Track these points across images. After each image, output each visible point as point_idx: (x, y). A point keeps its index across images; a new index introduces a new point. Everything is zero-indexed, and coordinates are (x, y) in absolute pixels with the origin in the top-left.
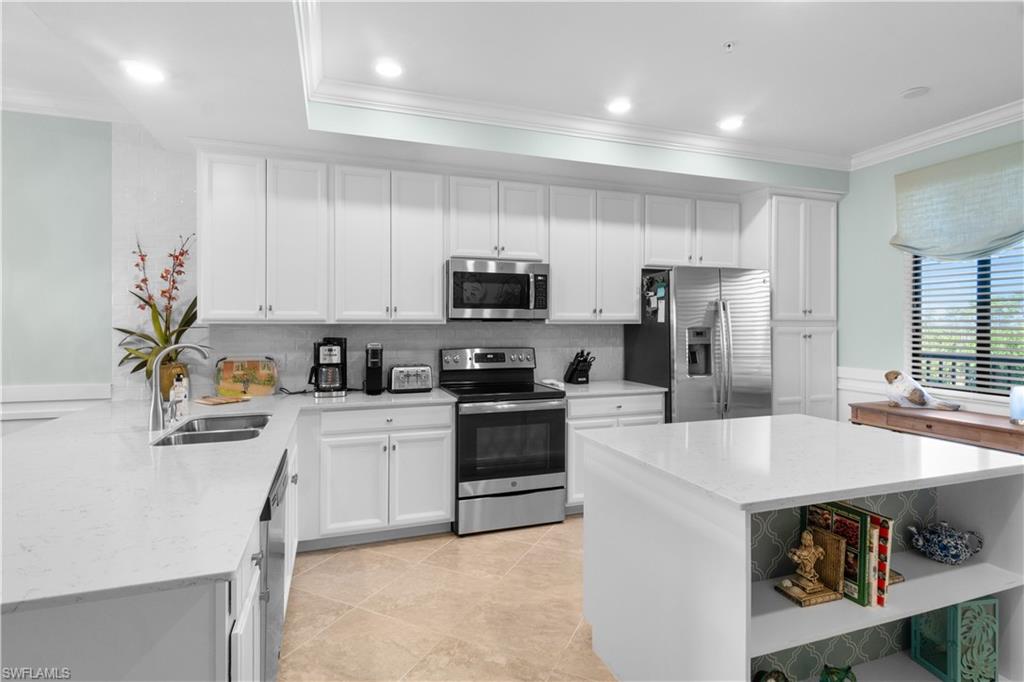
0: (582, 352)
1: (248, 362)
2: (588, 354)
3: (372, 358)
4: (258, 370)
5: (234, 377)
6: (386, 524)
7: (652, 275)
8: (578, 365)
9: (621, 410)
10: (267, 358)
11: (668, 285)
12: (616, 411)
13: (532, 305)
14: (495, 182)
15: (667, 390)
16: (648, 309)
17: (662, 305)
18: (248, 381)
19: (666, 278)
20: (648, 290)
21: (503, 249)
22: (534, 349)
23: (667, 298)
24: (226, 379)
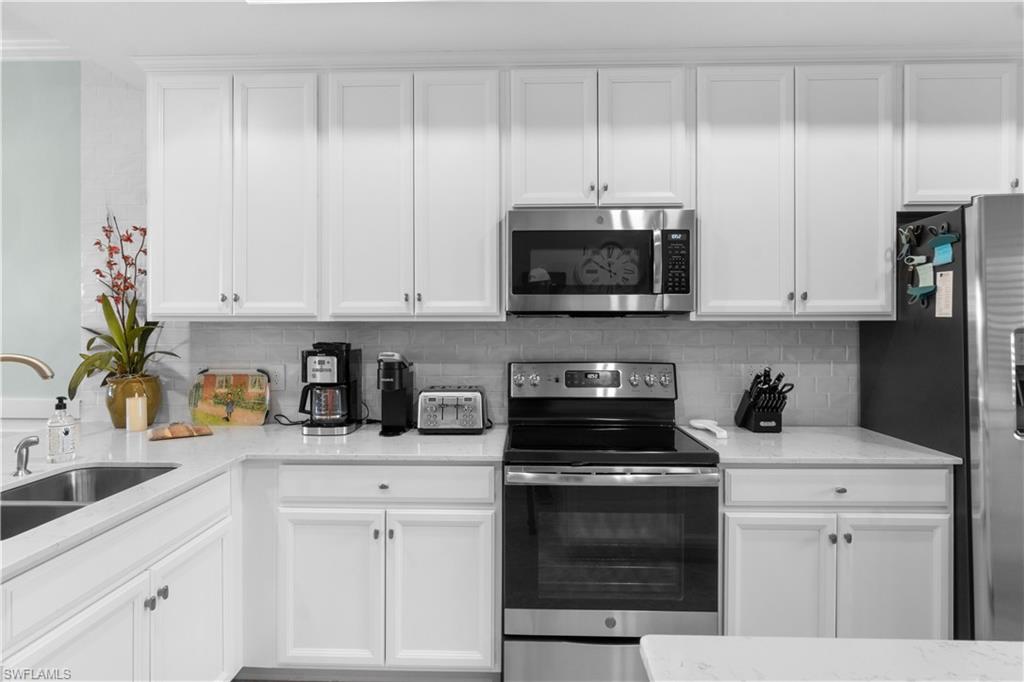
0: (767, 374)
1: (234, 376)
2: (779, 378)
3: (385, 377)
4: (246, 387)
5: (216, 396)
6: (382, 663)
7: (919, 223)
8: (757, 397)
9: (844, 498)
10: (259, 370)
11: (962, 239)
12: (832, 498)
13: (658, 288)
14: (592, 73)
15: (959, 461)
16: (911, 290)
17: (946, 282)
18: (232, 402)
19: (956, 224)
20: (913, 251)
21: (606, 188)
22: (674, 365)
23: (959, 266)
24: (206, 399)
